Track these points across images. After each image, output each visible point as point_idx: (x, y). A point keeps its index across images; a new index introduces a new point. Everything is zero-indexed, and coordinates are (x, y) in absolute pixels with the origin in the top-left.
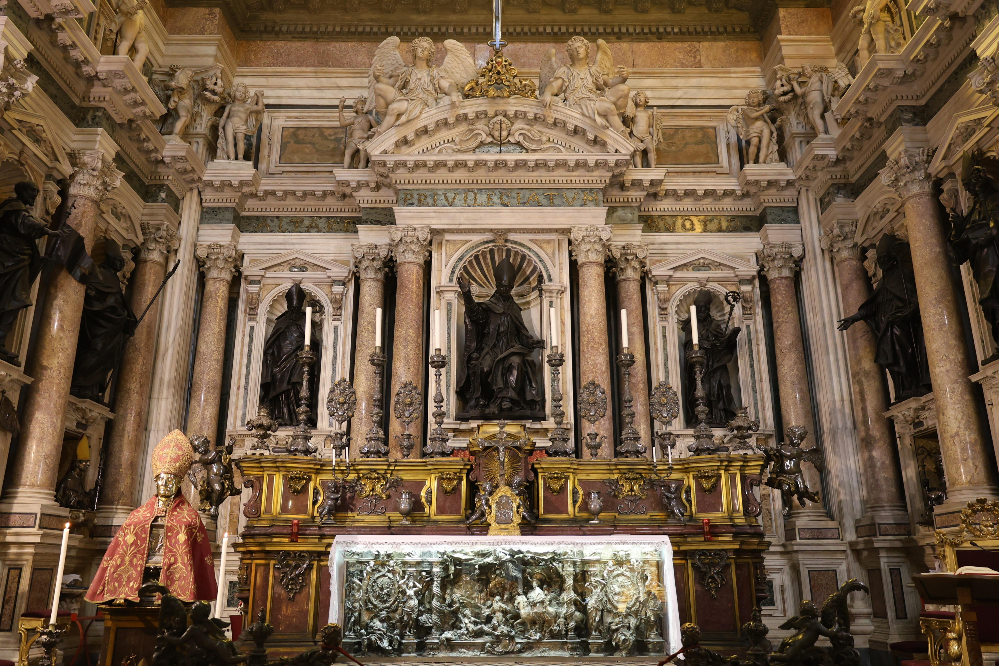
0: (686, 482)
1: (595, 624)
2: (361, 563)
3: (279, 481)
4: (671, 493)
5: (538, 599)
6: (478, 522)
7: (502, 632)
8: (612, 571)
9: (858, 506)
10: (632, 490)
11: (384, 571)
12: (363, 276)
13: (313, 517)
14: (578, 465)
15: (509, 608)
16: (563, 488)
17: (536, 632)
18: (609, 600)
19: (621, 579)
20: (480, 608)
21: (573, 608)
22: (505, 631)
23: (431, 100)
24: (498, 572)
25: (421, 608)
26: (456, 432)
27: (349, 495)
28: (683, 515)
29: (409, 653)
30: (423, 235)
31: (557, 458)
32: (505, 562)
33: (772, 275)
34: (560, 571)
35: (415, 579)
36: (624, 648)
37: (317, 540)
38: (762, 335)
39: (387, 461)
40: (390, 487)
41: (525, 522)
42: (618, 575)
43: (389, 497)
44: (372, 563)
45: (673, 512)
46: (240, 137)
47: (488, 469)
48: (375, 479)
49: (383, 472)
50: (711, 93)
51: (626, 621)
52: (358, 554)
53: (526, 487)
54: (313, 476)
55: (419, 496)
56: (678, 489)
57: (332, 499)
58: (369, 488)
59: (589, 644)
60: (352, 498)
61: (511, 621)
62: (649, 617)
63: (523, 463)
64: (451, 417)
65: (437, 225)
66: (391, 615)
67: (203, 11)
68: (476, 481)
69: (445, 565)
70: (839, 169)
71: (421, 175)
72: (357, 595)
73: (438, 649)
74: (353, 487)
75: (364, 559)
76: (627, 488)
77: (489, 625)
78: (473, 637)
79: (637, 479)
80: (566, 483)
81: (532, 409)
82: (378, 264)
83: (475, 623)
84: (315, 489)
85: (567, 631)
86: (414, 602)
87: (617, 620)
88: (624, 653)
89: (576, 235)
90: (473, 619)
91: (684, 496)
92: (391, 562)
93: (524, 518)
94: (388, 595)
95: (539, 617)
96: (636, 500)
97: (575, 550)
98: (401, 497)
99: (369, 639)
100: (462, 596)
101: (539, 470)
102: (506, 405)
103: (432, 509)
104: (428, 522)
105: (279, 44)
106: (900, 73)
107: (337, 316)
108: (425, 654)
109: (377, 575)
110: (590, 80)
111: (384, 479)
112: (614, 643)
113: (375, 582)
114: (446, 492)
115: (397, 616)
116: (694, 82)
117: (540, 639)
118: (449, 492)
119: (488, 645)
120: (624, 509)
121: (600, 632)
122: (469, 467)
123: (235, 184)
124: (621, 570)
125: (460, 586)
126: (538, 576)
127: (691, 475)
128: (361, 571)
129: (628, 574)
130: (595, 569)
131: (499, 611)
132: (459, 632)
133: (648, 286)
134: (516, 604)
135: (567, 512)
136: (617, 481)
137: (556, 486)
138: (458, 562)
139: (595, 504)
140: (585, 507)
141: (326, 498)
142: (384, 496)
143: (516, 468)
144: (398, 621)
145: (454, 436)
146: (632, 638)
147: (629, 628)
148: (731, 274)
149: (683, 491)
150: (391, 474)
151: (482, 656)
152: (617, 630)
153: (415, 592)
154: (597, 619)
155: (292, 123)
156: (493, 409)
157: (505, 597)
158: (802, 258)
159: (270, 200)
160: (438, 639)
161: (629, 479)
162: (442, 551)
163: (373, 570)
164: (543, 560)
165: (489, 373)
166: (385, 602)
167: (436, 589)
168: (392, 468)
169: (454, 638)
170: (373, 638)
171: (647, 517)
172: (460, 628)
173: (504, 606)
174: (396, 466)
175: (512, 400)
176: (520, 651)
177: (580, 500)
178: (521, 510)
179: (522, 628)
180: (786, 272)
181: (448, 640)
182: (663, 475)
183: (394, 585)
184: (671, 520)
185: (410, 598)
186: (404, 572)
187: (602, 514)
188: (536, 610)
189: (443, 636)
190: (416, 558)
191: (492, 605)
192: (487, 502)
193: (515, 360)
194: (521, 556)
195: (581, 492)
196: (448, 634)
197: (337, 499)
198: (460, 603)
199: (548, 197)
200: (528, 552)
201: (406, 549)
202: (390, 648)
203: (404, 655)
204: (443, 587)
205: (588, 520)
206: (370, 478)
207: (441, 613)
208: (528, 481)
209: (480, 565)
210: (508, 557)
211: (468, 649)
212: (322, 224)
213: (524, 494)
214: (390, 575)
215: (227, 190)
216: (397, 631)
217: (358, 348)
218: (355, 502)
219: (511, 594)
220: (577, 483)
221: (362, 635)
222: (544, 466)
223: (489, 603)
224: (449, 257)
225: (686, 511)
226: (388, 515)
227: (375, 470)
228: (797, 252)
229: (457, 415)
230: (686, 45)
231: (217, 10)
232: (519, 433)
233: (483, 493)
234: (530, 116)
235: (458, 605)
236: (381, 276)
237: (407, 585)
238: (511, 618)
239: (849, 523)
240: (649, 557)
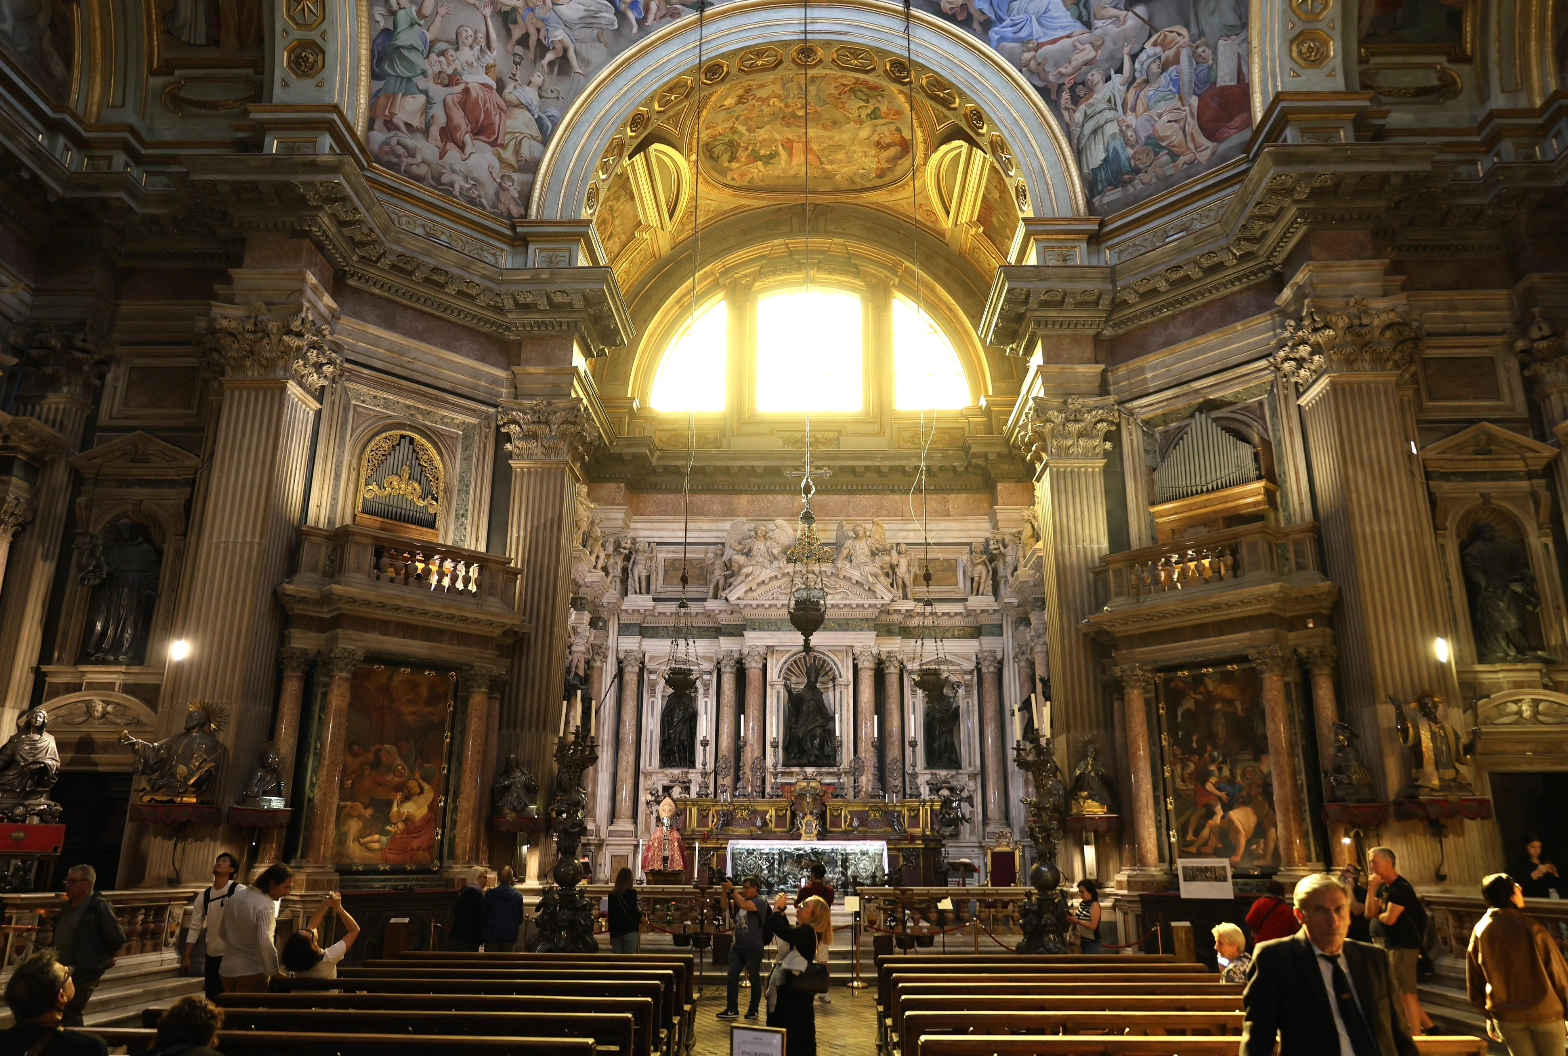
0: (903, 812)
1: (851, 882)
2: (742, 854)
3: (694, 811)
4: (895, 818)
6: (796, 833)
8: (860, 858)
9: (1022, 820)
10: (875, 816)
11: (751, 857)
12: (723, 670)
13: (713, 830)
14: (848, 803)
16: (840, 815)
18: (858, 872)
19: (864, 862)
21: (841, 875)
23: (767, 563)
25: (769, 875)
26: (783, 773)
27: (730, 818)
28: (900, 829)
30: (762, 651)
31: (837, 799)
32: (809, 853)
33: (984, 670)
34: (836, 858)
35: (766, 861)
37: (719, 842)
38: (976, 708)
39: (749, 801)
40: (751, 814)
41: (820, 833)
42: (863, 860)
43: (750, 819)
44: (746, 853)
45: (895, 828)
46: (643, 578)
47: (801, 805)
48: (743, 810)
49: (747, 806)
50: (954, 534)
51: (866, 880)
52: (740, 850)
53: (821, 815)
54: (712, 808)
55: (766, 819)
56: (899, 816)
57: (722, 820)
58: (740, 814)
60: (732, 820)
63: (819, 802)
65: (770, 643)
67: (613, 486)
68: (795, 812)
69: (780, 854)
70: (1021, 609)
71: (761, 611)
72: (739, 868)
74: (732, 814)
75: (743, 852)
76: (873, 815)
79: (877, 811)
80: (841, 812)
81: (828, 760)
82: (732, 663)
84: (713, 815)
86: (766, 872)
87: (861, 880)
89: (857, 651)
90: (793, 880)
91: (901, 820)
92: (754, 853)
93: (819, 831)
94: (754, 869)
96: (876, 822)
97: (843, 848)
98: (756, 820)
100: (788, 869)
101: (828, 806)
102: (812, 759)
103: (772, 826)
104: (771, 833)
105: (660, 496)
106: (1032, 583)
107: (706, 696)
109: (748, 859)
110: (867, 549)
111: (746, 810)
113: (747, 862)
114: (780, 817)
116: (943, 526)
120: (869, 827)
122: (791, 804)
123: (642, 611)
124: (864, 857)
125: (787, 865)
127: (906, 809)
128: (741, 857)
129: (867, 860)
130: (852, 857)
133: (905, 675)
135: (841, 828)
136: (868, 812)
137: (836, 814)
138: (786, 853)
139: (855, 824)
140: (850, 825)
141: (718, 820)
142: (748, 819)
143: (815, 805)
145: (782, 775)
148: (958, 668)
149: (901, 817)
150: (752, 807)
153: (766, 867)
154: (852, 880)
155: (671, 555)
156: (805, 761)
158: (1003, 659)
159: (662, 617)
161: (874, 810)
162: (779, 848)
163: (747, 857)
164: (827, 853)
165: (802, 739)
166: (752, 872)
167: (776, 866)
168: (752, 804)
171: (882, 830)
174: (754, 803)
175: (816, 756)
177: (848, 821)
178: (818, 828)
180: (992, 669)
183: (756, 864)
184: (889, 833)
185: (764, 870)
186: (761, 858)
187: (858, 829)
190: (767, 851)
192: (800, 823)
193: (818, 731)
194: (817, 850)
195: (849, 817)
196: (782, 887)
197: (724, 820)
199: (839, 625)
200: (820, 849)
201: (761, 847)
204: (779, 865)
205: (851, 833)
206: (740, 809)
207: (779, 877)
208: (821, 812)
209: (797, 855)
210: (811, 851)
212: (695, 632)
213: (819, 818)
214: (754, 859)
215: (636, 615)
217: (721, 717)
218: (733, 822)
220: (847, 812)
222: (830, 803)
224: (778, 661)
225: (902, 827)
226: (751, 829)
227: (743, 805)
228: (999, 656)
230: (939, 496)
231: (622, 485)
232: (817, 786)
233: (798, 818)
234: (829, 573)
235: (786, 873)
236: (734, 670)
237: (762, 864)
239: (1016, 830)
240: (877, 852)
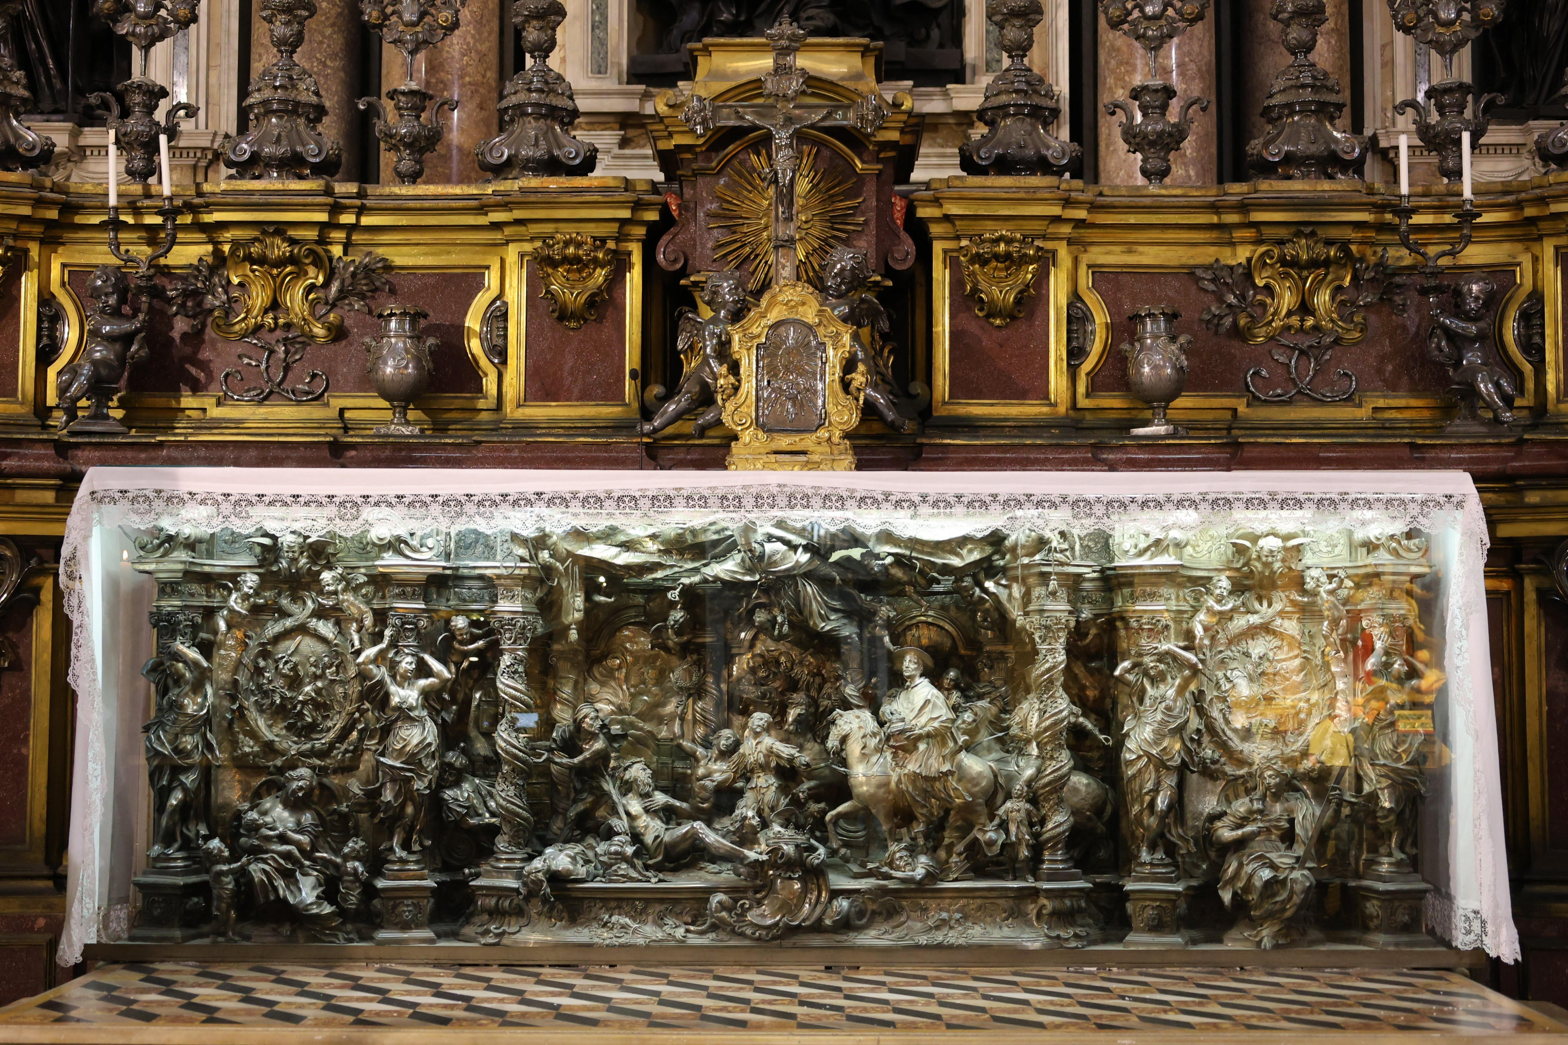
0: (1525, 278)
1: (1152, 821)
2: (208, 580)
4: (1468, 318)
5: (923, 723)
6: (688, 427)
7: (774, 851)
8: (1225, 617)
10: (1305, 308)
11: (301, 612)
13: (42, 411)
14: (1093, 207)
15: (804, 758)
16: (1031, 303)
17: (913, 851)
18: (1211, 729)
19: (1258, 647)
20: (690, 757)
21: (1065, 758)
22: (789, 849)
24: (760, 617)
25: (451, 757)
26: (629, 126)
27: (181, 325)
28: (1508, 401)
29: (405, 926)
31: (1006, 181)
32: (790, 577)
34: (1015, 613)
35: (426, 642)
36: (1270, 916)
37: (49, 497)
39: (328, 192)
40: (343, 294)
41: (876, 427)
42: (1252, 632)
43: (338, 333)
44: (251, 580)
45: (1471, 392)
47: (730, 223)
48: (281, 263)
49: (312, 234)
51: (1278, 808)
52: (191, 545)
53: (884, 295)
54: (34, 250)
55: (459, 331)
56: (1493, 304)
57: (110, 339)
58: (259, 297)
59: (1126, 896)
60: (195, 337)
61: (814, 807)
62: (1373, 797)
63: (869, 198)
64: (613, 72)
66: (335, 781)
68: (683, 272)
72: (191, 706)
73: (519, 912)
74: (198, 295)
75: (218, 565)
76: (1287, 300)
77: (726, 823)
78: (659, 868)
79: (1327, 263)
80: (1042, 278)
81: (913, 42)
83: (668, 815)
84: (46, 300)
85: (1037, 849)
86: (421, 737)
87: (1241, 806)
88: (1266, 934)
90: (660, 798)
91: (1510, 332)
92: (326, 576)
93: (869, 410)
94: (321, 705)
95: (927, 794)
96: (1320, 347)
97: (1080, 528)
98: (381, 335)
99: (243, 874)
100: (621, 710)
101: (935, 229)
102: (815, 17)
103: (508, 383)
104: (496, 428)
108: (468, 930)
109: (273, 629)
111: (318, 263)
112: (1226, 896)
113: (265, 654)
114: (563, 315)
115: (355, 787)
117: (930, 876)
118: (573, 316)
119: (718, 898)
120: (1269, 383)
121: (1171, 850)
122: (652, 216)
124: (1264, 612)
125: (610, 674)
126: (926, 636)
127: (1548, 249)
128: (210, 613)
129: (1291, 627)
130: (1158, 606)
131: (764, 768)
132: (602, 848)
134: (832, 742)
135: (1045, 395)
136: (1248, 272)
137: (1001, 292)
138: (599, 579)
139: (1156, 365)
140: (1116, 374)
141: (90, 335)
142: (318, 330)
143: (843, 218)
144: (359, 807)
145: (624, 143)
146: (1301, 877)
147: (1288, 837)
149: (1512, 314)
150: (347, 246)
151: (694, 940)
152: (1240, 844)
153: (426, 694)
154: (1161, 803)
157: (792, 714)
160: (519, 874)
161: (1294, 263)
162: (529, 532)
163: (256, 610)
164: (946, 570)
166: (308, 731)
167: (511, 685)
168: (348, 218)
169: (582, 871)
170: (256, 870)
171: (1363, 413)
172: (610, 834)
173: (786, 750)
174: (361, 211)
176: (845, 925)
177: (1096, 348)
178: (858, 378)
179: (860, 834)
181: (555, 878)
182: (1432, 251)
183: (341, 667)
184: (1460, 426)
185: (404, 714)
186: (381, 617)
187: (1180, 402)
188: (912, 766)
189: (537, 863)
190: (426, 563)
191: (737, 744)
192: (723, 351)
194: (856, 553)
195: (1101, 318)
197: (127, 339)
198: (612, 739)
200: (887, 537)
201: (382, 527)
202: (327, 909)
203: (382, 935)
204: (541, 675)
205: (1124, 426)
206: (262, 260)
207: (531, 777)
208: (889, 272)
209: (688, 592)
210: (803, 557)
211: (639, 915)
213: (873, 316)
214: (326, 629)
216: (354, 845)
218: (205, 354)
219: (814, 703)
220: (1085, 280)
221: (214, 858)
222: (954, 209)
223: (726, 736)
225: (1521, 390)
226: (337, 403)
227: (280, 229)
229: (632, 61)
232: (858, 77)
233: (707, 313)
235: (599, 745)
237: (393, 667)
238: (815, 796)
240: (1383, 557)
